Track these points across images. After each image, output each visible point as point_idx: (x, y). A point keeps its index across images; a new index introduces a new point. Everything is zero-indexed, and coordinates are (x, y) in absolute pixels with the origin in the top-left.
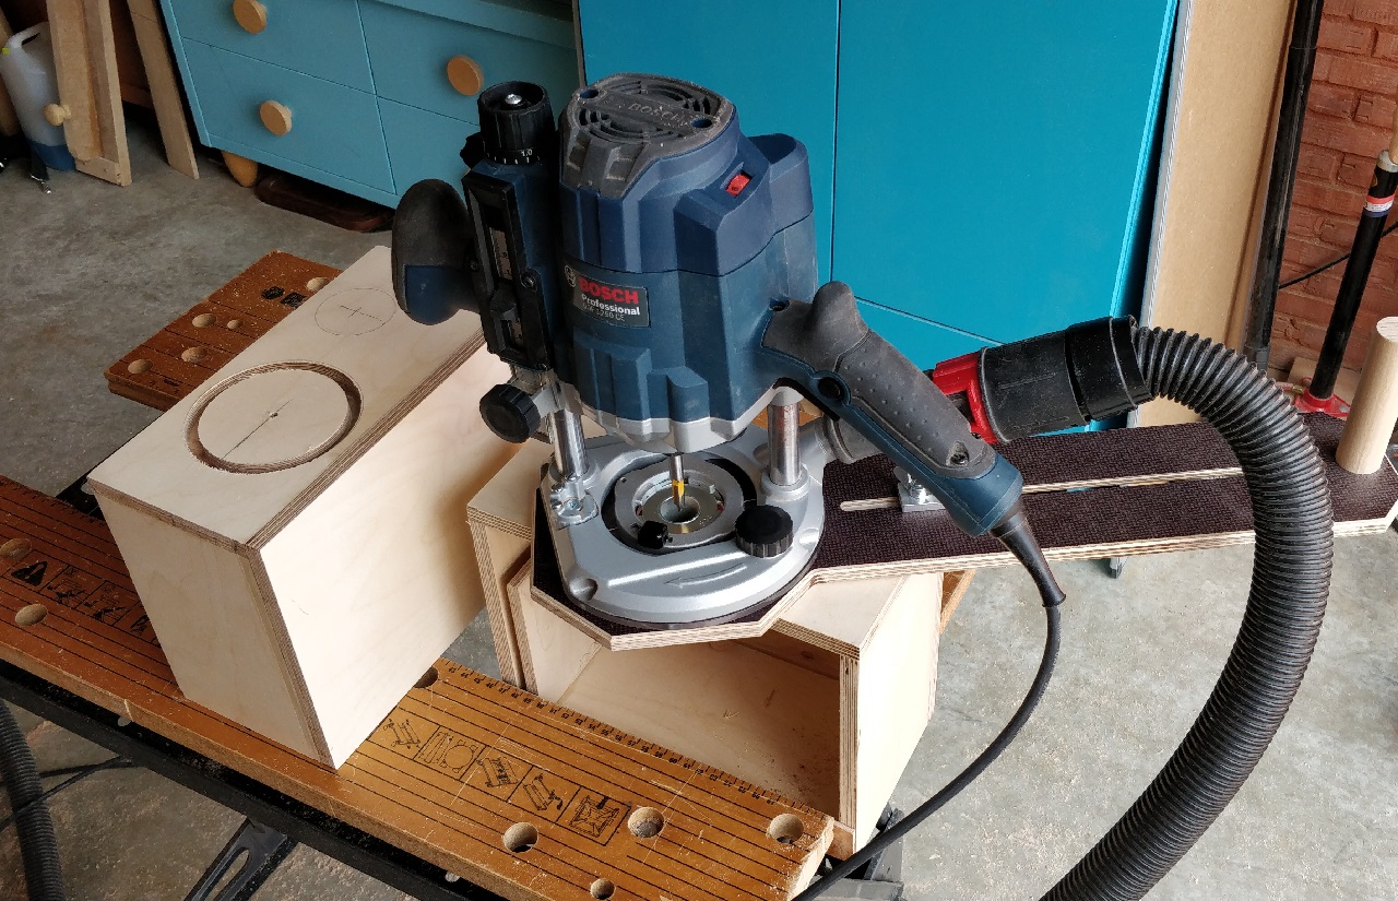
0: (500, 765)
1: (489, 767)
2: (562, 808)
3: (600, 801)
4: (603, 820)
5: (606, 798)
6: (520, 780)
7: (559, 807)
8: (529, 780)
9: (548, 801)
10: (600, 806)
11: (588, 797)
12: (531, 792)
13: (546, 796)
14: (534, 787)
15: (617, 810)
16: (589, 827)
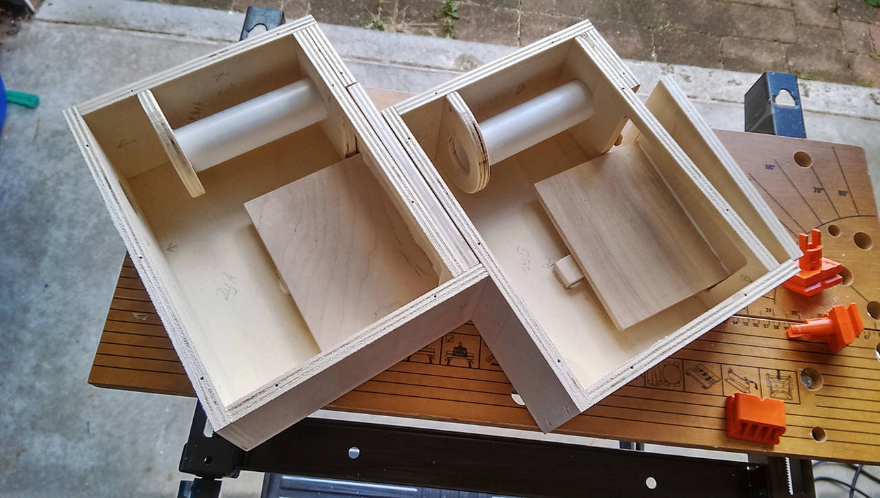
0: (701, 371)
1: (694, 374)
2: (759, 388)
3: (777, 374)
4: (787, 387)
5: (778, 370)
6: (720, 377)
7: (756, 388)
8: (725, 376)
9: (747, 386)
10: (779, 377)
11: (768, 374)
12: (733, 383)
13: (744, 383)
14: (732, 379)
15: (790, 377)
16: (782, 395)
